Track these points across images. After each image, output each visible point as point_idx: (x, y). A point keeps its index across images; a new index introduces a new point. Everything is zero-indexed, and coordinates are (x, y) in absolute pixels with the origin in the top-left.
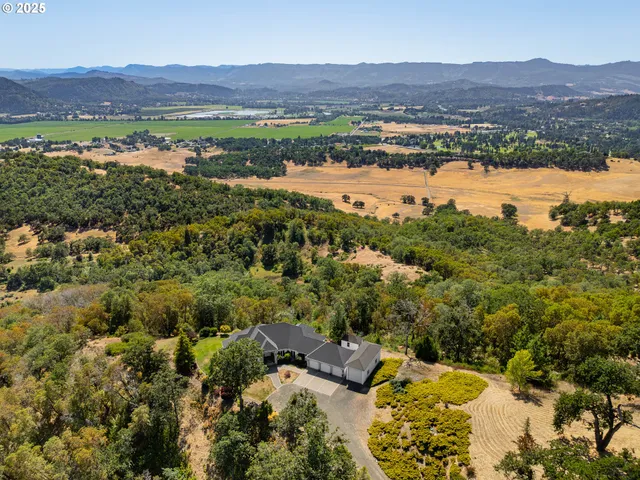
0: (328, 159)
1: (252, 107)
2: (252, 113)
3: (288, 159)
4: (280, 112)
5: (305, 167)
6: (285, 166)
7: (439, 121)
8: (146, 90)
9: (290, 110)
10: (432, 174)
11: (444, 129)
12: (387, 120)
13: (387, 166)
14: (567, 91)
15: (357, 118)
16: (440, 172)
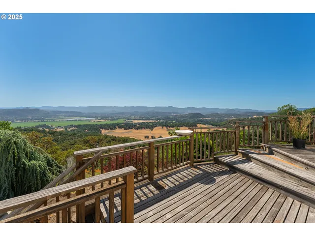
0: (117, 127)
1: (90, 117)
2: (89, 119)
3: (102, 129)
4: (99, 118)
5: (109, 131)
6: (101, 131)
7: (149, 119)
8: (48, 113)
9: (102, 118)
10: (152, 130)
11: (151, 121)
12: (134, 120)
13: (137, 128)
14: (178, 113)
15: (125, 119)
16: (154, 130)
